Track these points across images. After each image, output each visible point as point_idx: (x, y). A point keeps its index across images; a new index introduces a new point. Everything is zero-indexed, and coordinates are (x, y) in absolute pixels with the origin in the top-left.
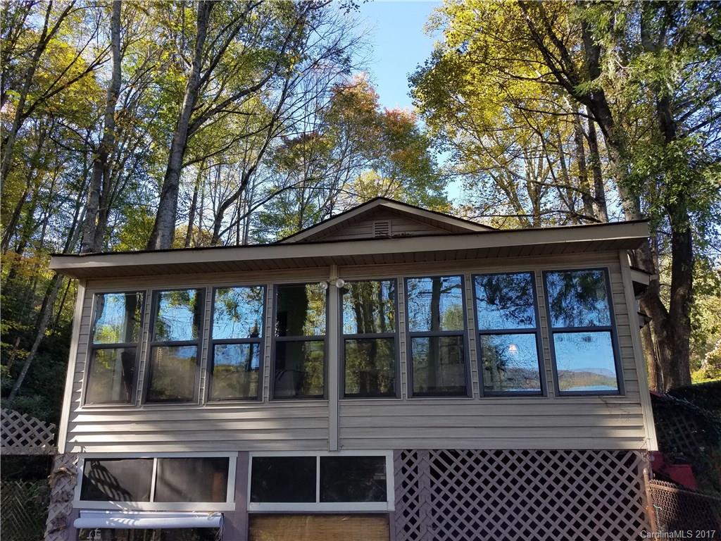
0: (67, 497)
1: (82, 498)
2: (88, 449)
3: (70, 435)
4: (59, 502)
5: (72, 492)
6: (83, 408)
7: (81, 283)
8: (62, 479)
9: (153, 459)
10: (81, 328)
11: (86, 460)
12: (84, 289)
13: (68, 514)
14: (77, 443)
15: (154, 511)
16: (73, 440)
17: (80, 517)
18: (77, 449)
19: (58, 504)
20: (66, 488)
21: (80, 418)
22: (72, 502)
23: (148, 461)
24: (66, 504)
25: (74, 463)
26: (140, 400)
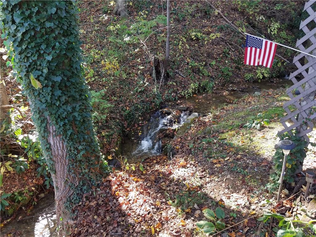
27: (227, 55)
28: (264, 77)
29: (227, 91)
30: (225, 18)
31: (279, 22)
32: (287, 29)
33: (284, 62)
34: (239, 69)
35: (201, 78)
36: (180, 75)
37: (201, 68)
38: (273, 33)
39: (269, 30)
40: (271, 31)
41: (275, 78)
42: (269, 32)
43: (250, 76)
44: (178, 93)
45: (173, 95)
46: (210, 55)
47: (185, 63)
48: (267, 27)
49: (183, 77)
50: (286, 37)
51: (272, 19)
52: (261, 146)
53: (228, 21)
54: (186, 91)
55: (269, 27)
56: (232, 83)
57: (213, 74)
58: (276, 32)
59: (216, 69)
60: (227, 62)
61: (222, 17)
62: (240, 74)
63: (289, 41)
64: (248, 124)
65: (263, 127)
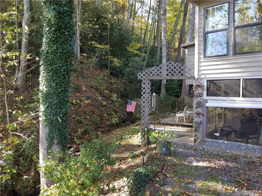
0: (201, 95)
1: (207, 95)
2: (208, 76)
3: (199, 71)
4: (198, 96)
5: (203, 93)
6: (204, 60)
7: (196, 5)
8: (198, 88)
9: (240, 79)
10: (199, 26)
11: (207, 81)
12: (198, 7)
13: (202, 101)
14: (202, 74)
15: (243, 101)
16: (201, 73)
17: (207, 103)
18: (203, 76)
19: (198, 98)
20: (200, 91)
21: (202, 64)
22: (203, 97)
23: (238, 81)
24: (201, 97)
25: (202, 82)
26: (232, 54)
27: (94, 112)
28: (117, 123)
29: (99, 132)
30: (88, 92)
31: (116, 93)
32: (120, 97)
33: (124, 114)
34: (102, 120)
35: (83, 126)
36: (71, 125)
37: (82, 120)
38: (114, 100)
39: (112, 98)
40: (113, 98)
41: (121, 123)
42: (112, 99)
43: (109, 123)
44: (72, 135)
45: (69, 137)
46: (85, 113)
47: (72, 118)
48: (110, 97)
49: (72, 126)
50: (120, 101)
51: (112, 92)
52: (133, 142)
53: (90, 93)
54: (77, 134)
55: (112, 97)
56: (100, 128)
57: (89, 123)
58: (116, 99)
59: (90, 121)
60: (95, 116)
61: (86, 92)
62: (103, 122)
63: (123, 103)
64: (124, 137)
65: (130, 137)
